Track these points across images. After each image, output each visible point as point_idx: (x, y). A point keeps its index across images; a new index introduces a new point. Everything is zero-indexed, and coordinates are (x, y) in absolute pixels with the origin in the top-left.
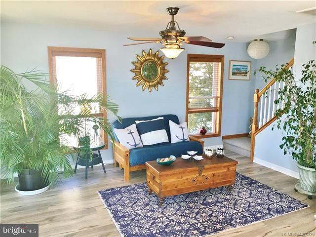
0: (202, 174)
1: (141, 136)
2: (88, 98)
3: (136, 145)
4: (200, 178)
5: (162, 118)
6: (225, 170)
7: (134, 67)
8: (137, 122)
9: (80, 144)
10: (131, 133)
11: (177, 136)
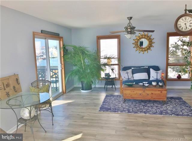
0: (145, 92)
1: (134, 75)
2: (108, 57)
3: (129, 79)
4: (144, 94)
5: (147, 67)
6: (159, 92)
7: (134, 42)
8: (132, 68)
9: (105, 76)
10: (127, 73)
11: (153, 77)
